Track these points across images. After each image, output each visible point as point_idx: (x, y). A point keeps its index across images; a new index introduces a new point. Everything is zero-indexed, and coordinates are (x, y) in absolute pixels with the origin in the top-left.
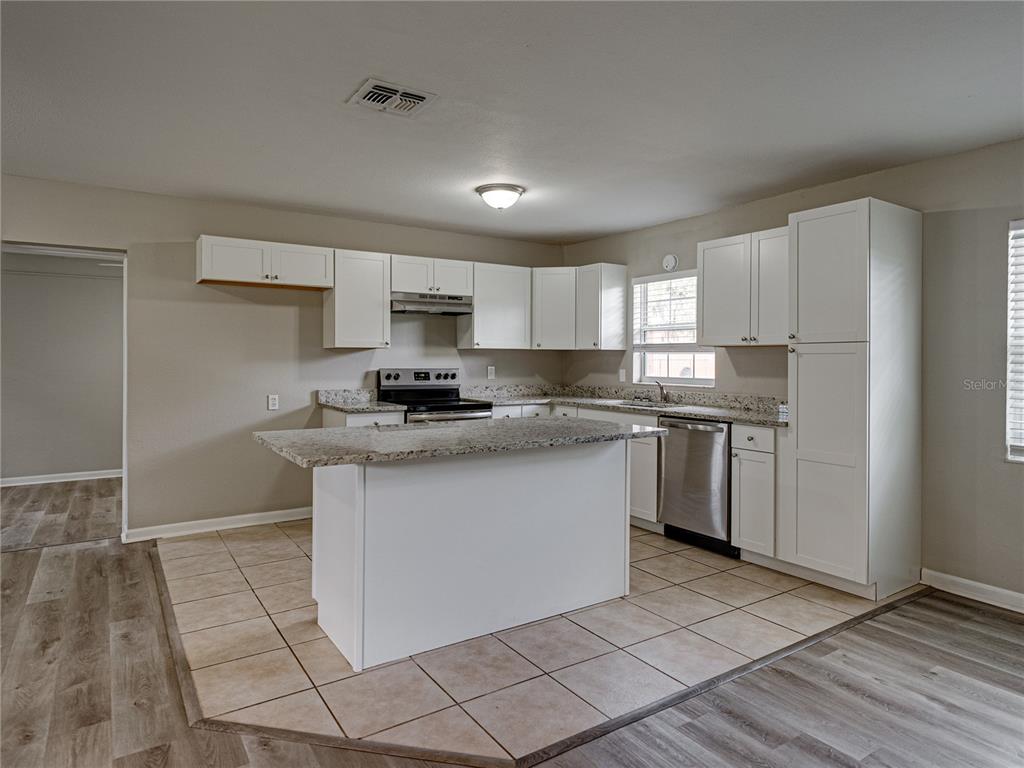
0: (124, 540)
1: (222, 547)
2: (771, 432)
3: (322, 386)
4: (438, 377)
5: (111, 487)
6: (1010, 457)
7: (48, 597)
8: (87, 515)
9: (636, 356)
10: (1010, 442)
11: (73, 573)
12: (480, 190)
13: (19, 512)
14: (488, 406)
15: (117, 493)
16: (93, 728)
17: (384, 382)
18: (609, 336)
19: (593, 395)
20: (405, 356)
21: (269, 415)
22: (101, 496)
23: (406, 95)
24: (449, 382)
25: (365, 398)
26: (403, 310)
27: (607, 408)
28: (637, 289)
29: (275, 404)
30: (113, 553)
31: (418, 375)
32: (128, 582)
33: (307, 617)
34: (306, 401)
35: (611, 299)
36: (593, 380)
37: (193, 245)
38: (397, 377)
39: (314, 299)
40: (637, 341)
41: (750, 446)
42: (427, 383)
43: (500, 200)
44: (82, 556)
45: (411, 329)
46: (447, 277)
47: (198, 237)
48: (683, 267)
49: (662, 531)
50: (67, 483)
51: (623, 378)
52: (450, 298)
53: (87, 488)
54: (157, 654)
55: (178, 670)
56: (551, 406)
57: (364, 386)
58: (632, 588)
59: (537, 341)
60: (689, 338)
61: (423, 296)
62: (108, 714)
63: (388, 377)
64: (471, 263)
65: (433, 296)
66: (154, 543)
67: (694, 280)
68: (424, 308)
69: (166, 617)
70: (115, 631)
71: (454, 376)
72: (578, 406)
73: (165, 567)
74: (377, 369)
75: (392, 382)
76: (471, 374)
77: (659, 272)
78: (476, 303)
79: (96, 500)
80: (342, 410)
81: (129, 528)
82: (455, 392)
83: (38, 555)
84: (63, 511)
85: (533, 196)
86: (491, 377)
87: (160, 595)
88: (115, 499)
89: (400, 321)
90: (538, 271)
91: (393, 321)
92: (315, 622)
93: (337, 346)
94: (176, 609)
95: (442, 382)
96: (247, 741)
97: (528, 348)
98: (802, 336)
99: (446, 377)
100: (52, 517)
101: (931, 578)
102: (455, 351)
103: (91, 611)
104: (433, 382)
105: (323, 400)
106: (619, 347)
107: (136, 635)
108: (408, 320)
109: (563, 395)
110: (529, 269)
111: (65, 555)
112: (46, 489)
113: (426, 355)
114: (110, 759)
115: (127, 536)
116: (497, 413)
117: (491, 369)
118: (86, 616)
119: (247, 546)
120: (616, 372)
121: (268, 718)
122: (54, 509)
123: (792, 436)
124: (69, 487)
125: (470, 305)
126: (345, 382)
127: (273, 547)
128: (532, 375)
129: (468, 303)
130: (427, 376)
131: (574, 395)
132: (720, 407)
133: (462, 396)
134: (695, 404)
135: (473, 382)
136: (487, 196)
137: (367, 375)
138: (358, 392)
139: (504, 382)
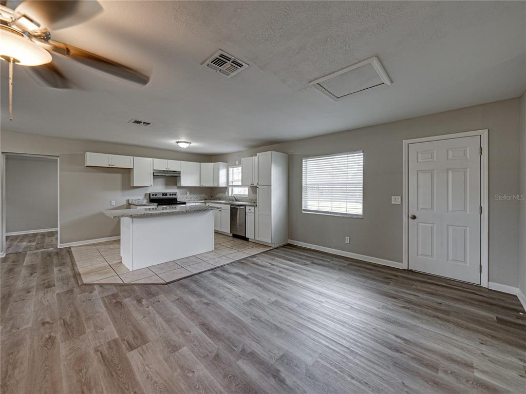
0: (58, 247)
1: (94, 247)
2: (254, 208)
3: (130, 198)
4: (170, 195)
5: (53, 234)
6: (303, 212)
7: (31, 263)
8: (44, 242)
9: (230, 189)
10: (303, 208)
11: (40, 257)
12: (177, 142)
13: (15, 243)
14: (185, 203)
15: (56, 235)
16: (50, 289)
17: (151, 197)
18: (222, 183)
19: (219, 199)
20: (159, 189)
21: (111, 207)
22: (49, 237)
23: (144, 123)
24: (174, 196)
25: (145, 202)
26: (157, 175)
27: (221, 203)
28: (231, 170)
29: (114, 204)
30: (55, 251)
31: (163, 195)
32: (60, 258)
33: (119, 261)
34: (125, 203)
35: (222, 173)
36: (219, 195)
37: (84, 154)
38: (156, 195)
39: (127, 172)
40: (230, 184)
41: (249, 211)
42: (166, 197)
43: (183, 146)
44: (43, 253)
45: (161, 181)
46: (172, 165)
47: (85, 152)
48: (240, 164)
49: (232, 236)
50: (34, 234)
51: (227, 194)
52: (173, 171)
53: (43, 235)
54: (70, 273)
55: (77, 276)
56: (205, 203)
57: (145, 198)
58: (215, 248)
59: (202, 184)
60: (240, 183)
61: (164, 171)
62: (54, 286)
63: (153, 195)
64: (180, 161)
65: (168, 171)
66: (70, 248)
67: (241, 168)
68: (164, 175)
69: (73, 264)
70: (56, 269)
71: (175, 195)
72: (212, 203)
73: (73, 254)
74: (149, 193)
75: (154, 197)
76: (181, 194)
77: (234, 165)
78: (181, 173)
79: (47, 238)
80: (135, 205)
81: (60, 244)
82: (176, 199)
83: (26, 254)
84: (34, 242)
85: (193, 144)
86: (188, 195)
87: (72, 260)
88: (55, 237)
89: (157, 178)
90: (202, 164)
91: (154, 178)
92: (121, 262)
93: (135, 186)
94: (77, 263)
95: (171, 196)
96: (95, 286)
97: (199, 186)
98: (260, 184)
99: (173, 195)
100: (29, 244)
101: (290, 241)
102: (176, 187)
103: (48, 265)
104: (168, 196)
105: (130, 202)
106: (225, 186)
107: (63, 270)
108: (160, 178)
109: (212, 200)
110: (199, 163)
111: (36, 253)
112: (26, 235)
113: (166, 188)
114: (55, 294)
115: (60, 246)
116: (187, 204)
117: (188, 192)
118: (46, 267)
119: (103, 247)
120: (225, 193)
121: (102, 282)
122: (30, 241)
123: (258, 209)
124: (35, 235)
125: (180, 173)
126: (138, 197)
127: (111, 246)
128: (202, 194)
129: (179, 173)
130: (166, 195)
131: (215, 200)
132: (249, 202)
133: (178, 200)
134: (243, 201)
135: (182, 196)
136: (179, 144)
137: (146, 194)
138: (143, 200)
139: (192, 196)
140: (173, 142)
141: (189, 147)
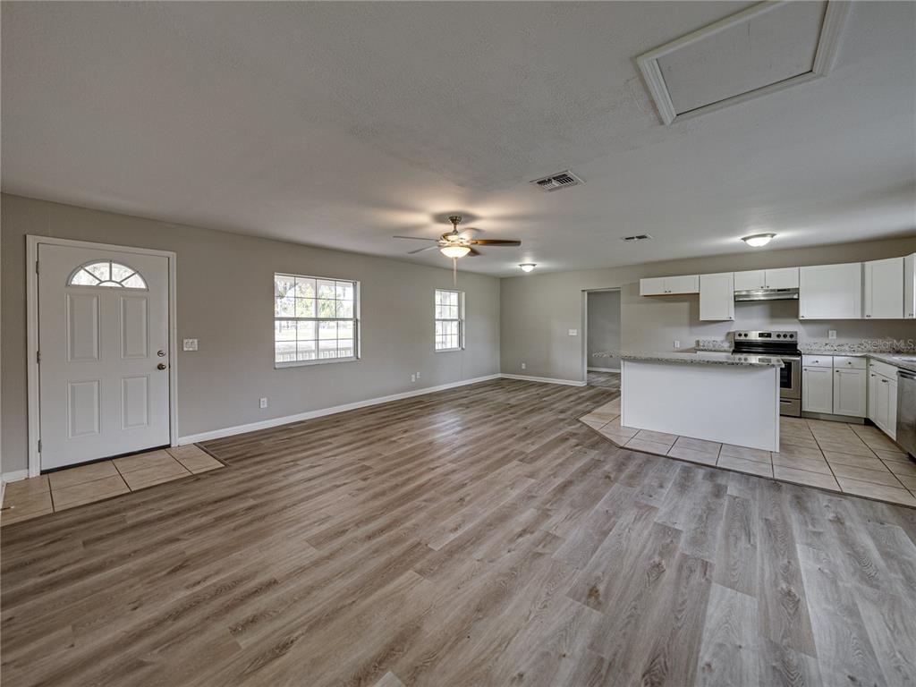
3: (701, 338)
4: (779, 336)
12: (745, 239)
17: (737, 338)
21: (675, 350)
24: (788, 339)
25: (726, 345)
26: (744, 300)
29: (678, 345)
31: (762, 335)
34: (693, 345)
38: (746, 335)
42: (769, 339)
43: (758, 243)
47: (640, 280)
52: (779, 290)
56: (867, 359)
57: (727, 339)
59: (867, 313)
63: (740, 335)
64: (797, 268)
71: (793, 336)
74: (734, 331)
75: (743, 338)
76: (811, 335)
78: (800, 291)
82: (795, 345)
86: (832, 337)
91: (736, 306)
93: (702, 319)
95: (782, 339)
97: (859, 317)
99: (786, 336)
102: (796, 320)
104: (775, 339)
105: (702, 345)
113: (772, 323)
117: (832, 333)
125: (798, 293)
126: (717, 337)
130: (769, 335)
133: (799, 347)
135: (812, 340)
136: (749, 242)
137: (729, 333)
138: (722, 342)
139: (843, 341)
140: (736, 240)
141: (770, 243)
